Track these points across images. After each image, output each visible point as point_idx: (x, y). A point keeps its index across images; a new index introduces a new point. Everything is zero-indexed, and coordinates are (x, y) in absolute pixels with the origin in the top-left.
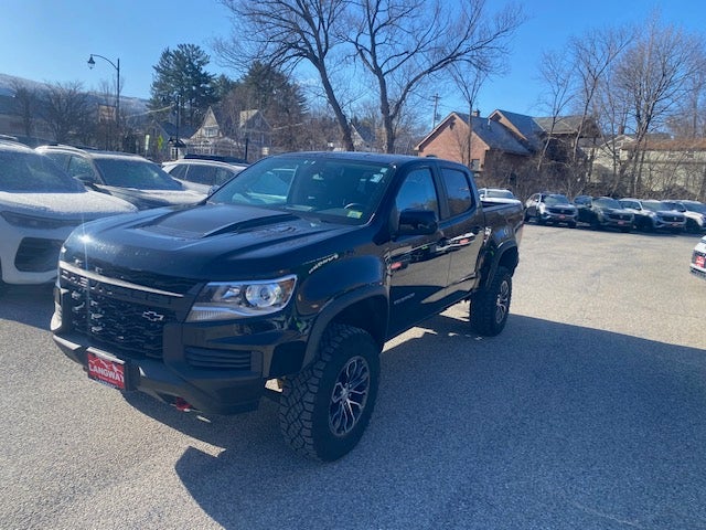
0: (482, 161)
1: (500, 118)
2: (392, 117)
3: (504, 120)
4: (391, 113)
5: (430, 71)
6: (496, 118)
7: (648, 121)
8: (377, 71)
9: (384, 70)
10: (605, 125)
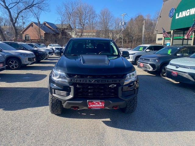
0: (44, 36)
1: (46, 24)
2: (15, 23)
3: (47, 25)
4: (14, 22)
5: (25, 9)
6: (45, 24)
7: (84, 25)
8: (7, 8)
9: (9, 8)
10: (72, 26)
